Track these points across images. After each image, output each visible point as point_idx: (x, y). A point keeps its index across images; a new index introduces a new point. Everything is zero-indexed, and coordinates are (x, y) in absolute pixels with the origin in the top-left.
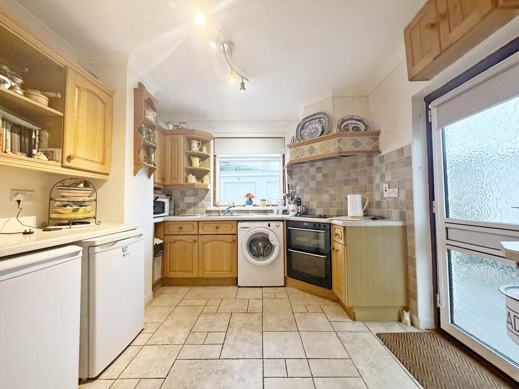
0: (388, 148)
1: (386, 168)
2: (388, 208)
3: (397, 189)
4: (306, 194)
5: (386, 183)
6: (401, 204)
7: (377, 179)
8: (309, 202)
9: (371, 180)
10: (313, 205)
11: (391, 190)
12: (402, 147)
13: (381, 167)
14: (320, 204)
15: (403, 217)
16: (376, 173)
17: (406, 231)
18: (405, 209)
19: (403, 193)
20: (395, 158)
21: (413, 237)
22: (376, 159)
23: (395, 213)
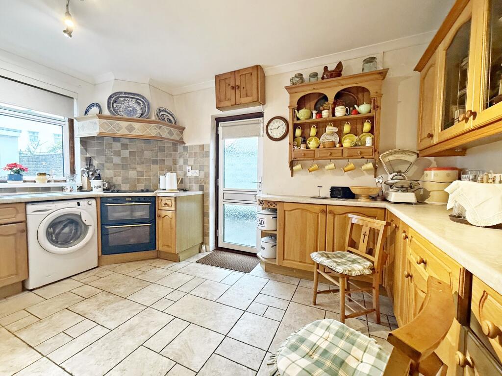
0: (191, 141)
1: (189, 156)
2: (190, 183)
3: (198, 171)
4: (108, 169)
5: (189, 166)
6: (201, 180)
7: (181, 162)
8: (112, 178)
9: (175, 163)
10: (118, 180)
11: (192, 171)
12: (203, 144)
13: (185, 155)
14: (126, 180)
15: (201, 188)
16: (179, 158)
17: (204, 198)
18: (203, 184)
19: (202, 173)
20: (197, 150)
21: (208, 200)
22: (180, 148)
23: (196, 186)
